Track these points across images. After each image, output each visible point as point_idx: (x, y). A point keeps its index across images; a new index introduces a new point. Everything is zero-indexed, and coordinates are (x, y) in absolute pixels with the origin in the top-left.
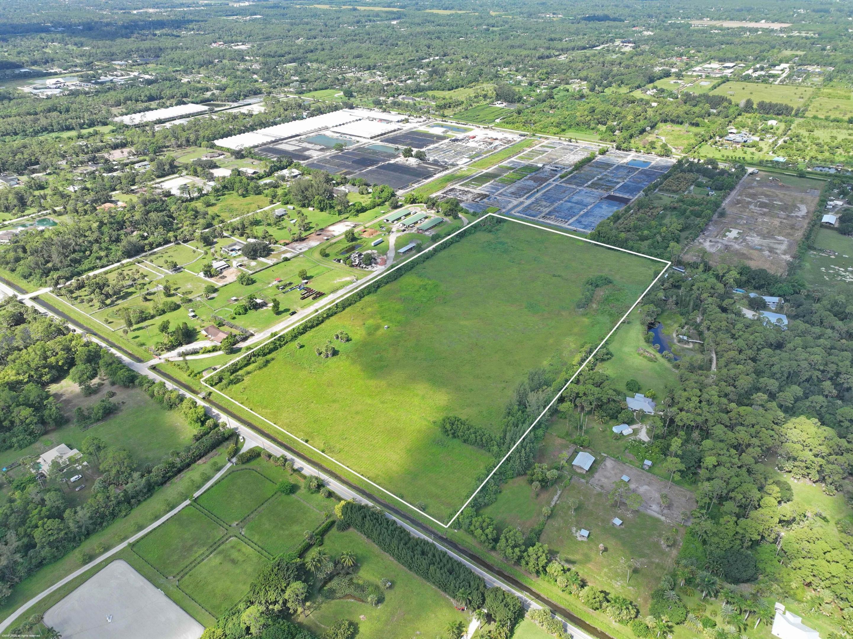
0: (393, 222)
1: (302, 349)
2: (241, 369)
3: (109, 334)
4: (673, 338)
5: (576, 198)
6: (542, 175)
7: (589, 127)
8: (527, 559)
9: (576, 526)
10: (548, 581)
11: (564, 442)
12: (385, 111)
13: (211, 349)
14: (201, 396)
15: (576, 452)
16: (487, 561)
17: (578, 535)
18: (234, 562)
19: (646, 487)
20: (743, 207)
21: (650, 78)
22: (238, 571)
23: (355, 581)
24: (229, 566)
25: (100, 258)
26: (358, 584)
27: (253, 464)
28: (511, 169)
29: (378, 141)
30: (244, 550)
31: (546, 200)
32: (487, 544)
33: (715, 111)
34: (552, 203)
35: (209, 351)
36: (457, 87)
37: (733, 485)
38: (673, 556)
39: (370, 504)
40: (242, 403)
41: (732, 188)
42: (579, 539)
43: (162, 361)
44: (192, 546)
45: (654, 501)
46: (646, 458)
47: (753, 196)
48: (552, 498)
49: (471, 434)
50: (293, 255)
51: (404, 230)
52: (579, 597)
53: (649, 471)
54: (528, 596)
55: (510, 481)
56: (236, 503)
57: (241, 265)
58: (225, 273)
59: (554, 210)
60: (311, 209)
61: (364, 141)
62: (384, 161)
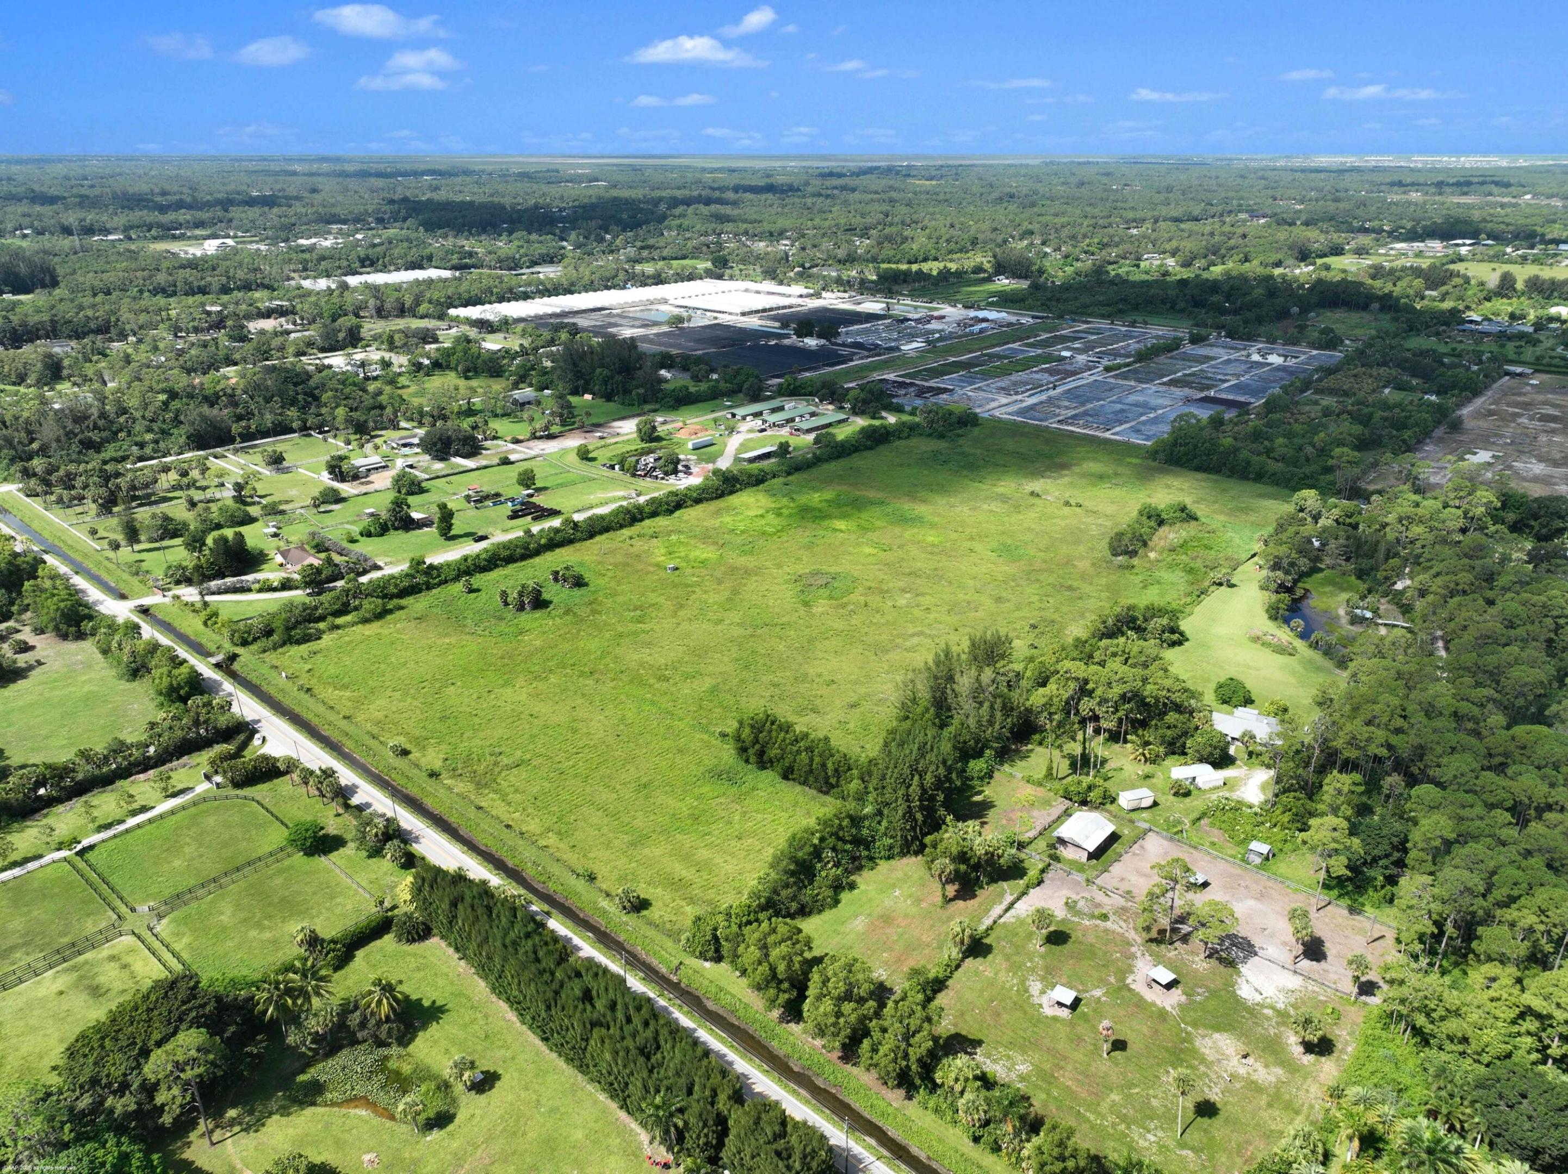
0: (744, 418)
1: (472, 595)
2: (322, 618)
3: (86, 555)
4: (1338, 617)
5: (1133, 398)
6: (1068, 367)
7: (1172, 308)
8: (876, 1035)
9: (1043, 979)
10: (937, 1110)
11: (1041, 792)
12: (781, 283)
13: (277, 583)
14: (213, 660)
15: (1067, 814)
16: (774, 1045)
17: (1044, 1000)
18: (96, 991)
19: (1251, 903)
20: (1503, 419)
21: (1301, 252)
23: (393, 1064)
25: (141, 445)
26: (398, 1073)
27: (260, 791)
28: (1006, 357)
29: (753, 318)
31: (1069, 400)
32: (772, 992)
33: (1434, 293)
34: (1083, 404)
35: (275, 590)
37: (1505, 891)
38: (1322, 1077)
39: (495, 880)
41: (1477, 393)
42: (1049, 1011)
43: (167, 600)
45: (1272, 936)
46: (1254, 837)
47: (1526, 406)
48: (987, 911)
49: (799, 752)
50: (523, 456)
51: (763, 430)
52: (1019, 1160)
53: (1261, 867)
54: (869, 1148)
55: (883, 865)
56: (176, 863)
57: (410, 467)
58: (372, 477)
59: (1086, 413)
60: (588, 397)
61: (728, 317)
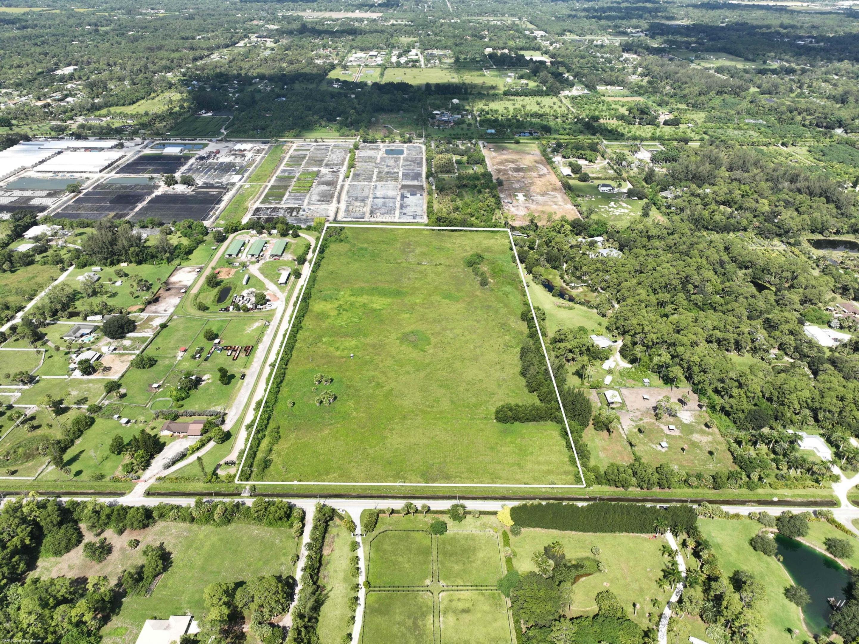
0: (237, 255)
1: (295, 406)
3: (32, 485)
6: (327, 178)
7: (321, 126)
9: (653, 443)
12: (79, 138)
13: (199, 444)
14: (244, 495)
17: (659, 448)
18: (466, 611)
20: (505, 174)
22: (479, 615)
24: (466, 617)
27: (382, 526)
29: (113, 174)
30: (462, 597)
31: (356, 201)
34: (365, 202)
35: (198, 449)
36: (137, 100)
38: (717, 433)
40: (300, 481)
42: (663, 450)
43: (151, 482)
44: (415, 624)
46: (642, 378)
48: (620, 433)
50: (165, 319)
51: (258, 261)
53: (650, 386)
56: (407, 566)
57: (115, 349)
58: (105, 363)
59: (374, 209)
60: (125, 265)
61: (96, 176)
62: (149, 194)
